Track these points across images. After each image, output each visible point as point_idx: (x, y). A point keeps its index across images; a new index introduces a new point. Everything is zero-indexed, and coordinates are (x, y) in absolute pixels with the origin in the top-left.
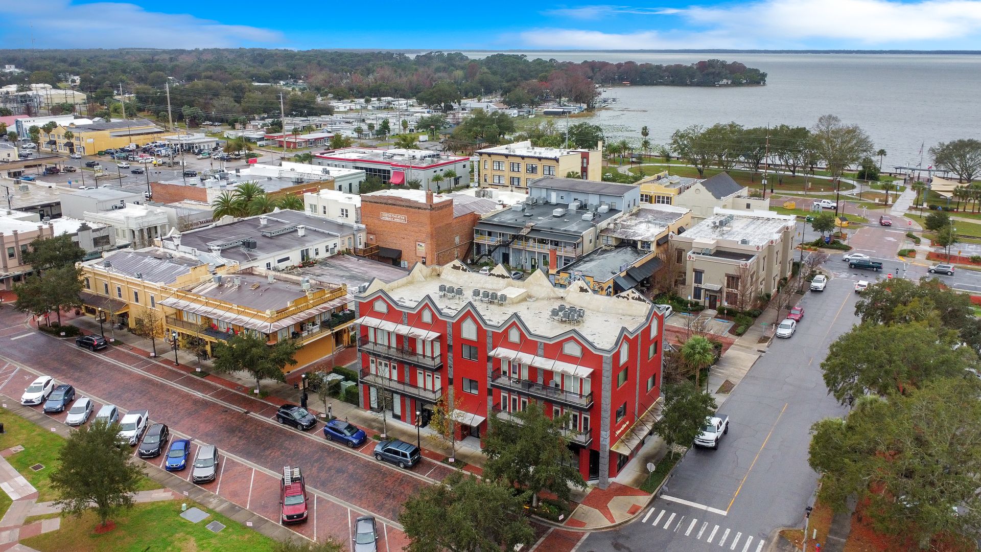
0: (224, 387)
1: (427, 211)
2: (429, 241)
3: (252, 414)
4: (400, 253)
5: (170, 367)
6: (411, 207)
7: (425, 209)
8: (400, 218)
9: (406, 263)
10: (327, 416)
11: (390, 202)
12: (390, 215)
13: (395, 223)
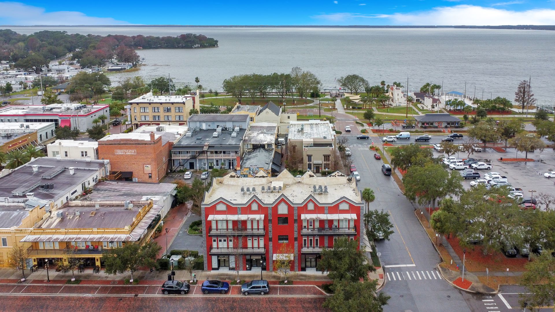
0: (101, 285)
1: (152, 145)
2: (153, 163)
3: (140, 296)
4: (131, 173)
5: (44, 285)
6: (139, 144)
7: (150, 144)
8: (130, 152)
9: (137, 179)
10: (194, 281)
11: (122, 142)
12: (123, 151)
13: (126, 156)
